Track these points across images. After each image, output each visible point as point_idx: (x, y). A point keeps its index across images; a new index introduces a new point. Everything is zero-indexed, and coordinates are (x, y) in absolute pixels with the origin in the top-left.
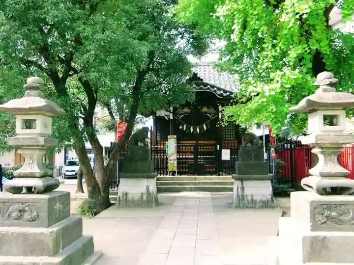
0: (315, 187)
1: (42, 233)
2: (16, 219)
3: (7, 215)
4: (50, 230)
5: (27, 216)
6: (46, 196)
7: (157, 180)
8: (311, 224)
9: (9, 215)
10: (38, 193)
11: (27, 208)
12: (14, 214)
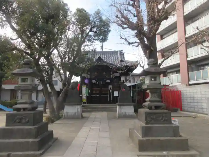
0: (147, 106)
1: (31, 129)
2: (18, 123)
3: (14, 121)
4: (35, 127)
5: (24, 121)
6: (32, 112)
7: (82, 106)
8: (145, 122)
9: (15, 121)
10: (29, 111)
11: (24, 118)
12: (17, 121)
